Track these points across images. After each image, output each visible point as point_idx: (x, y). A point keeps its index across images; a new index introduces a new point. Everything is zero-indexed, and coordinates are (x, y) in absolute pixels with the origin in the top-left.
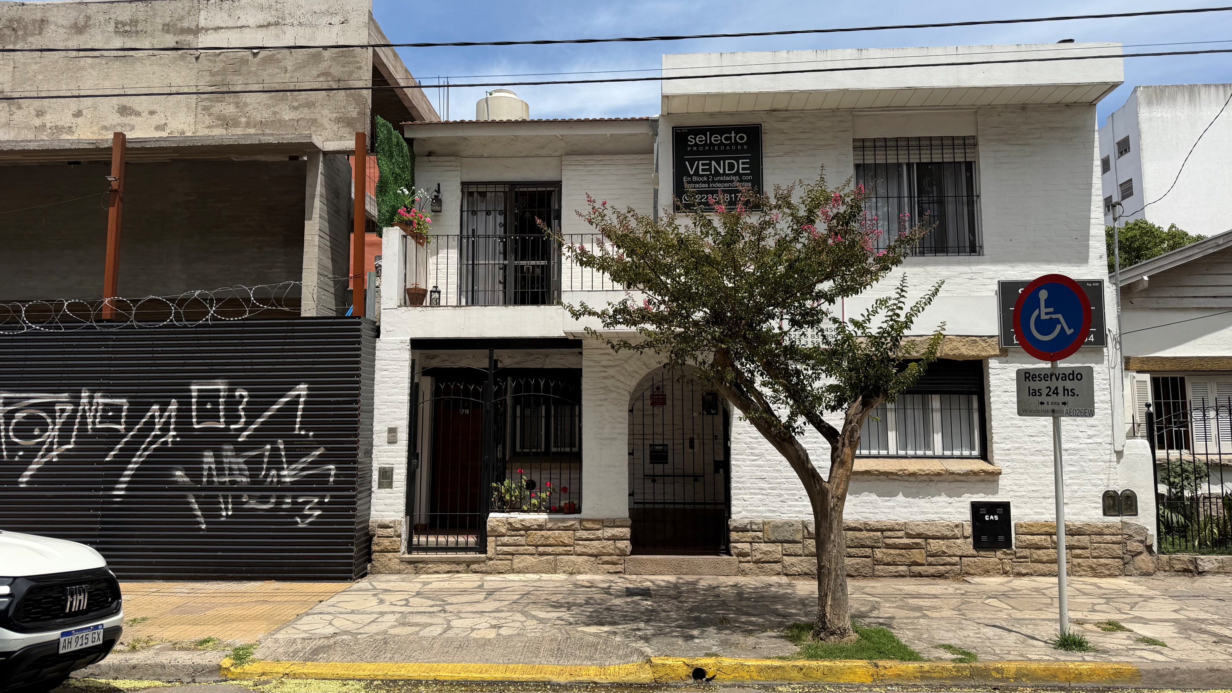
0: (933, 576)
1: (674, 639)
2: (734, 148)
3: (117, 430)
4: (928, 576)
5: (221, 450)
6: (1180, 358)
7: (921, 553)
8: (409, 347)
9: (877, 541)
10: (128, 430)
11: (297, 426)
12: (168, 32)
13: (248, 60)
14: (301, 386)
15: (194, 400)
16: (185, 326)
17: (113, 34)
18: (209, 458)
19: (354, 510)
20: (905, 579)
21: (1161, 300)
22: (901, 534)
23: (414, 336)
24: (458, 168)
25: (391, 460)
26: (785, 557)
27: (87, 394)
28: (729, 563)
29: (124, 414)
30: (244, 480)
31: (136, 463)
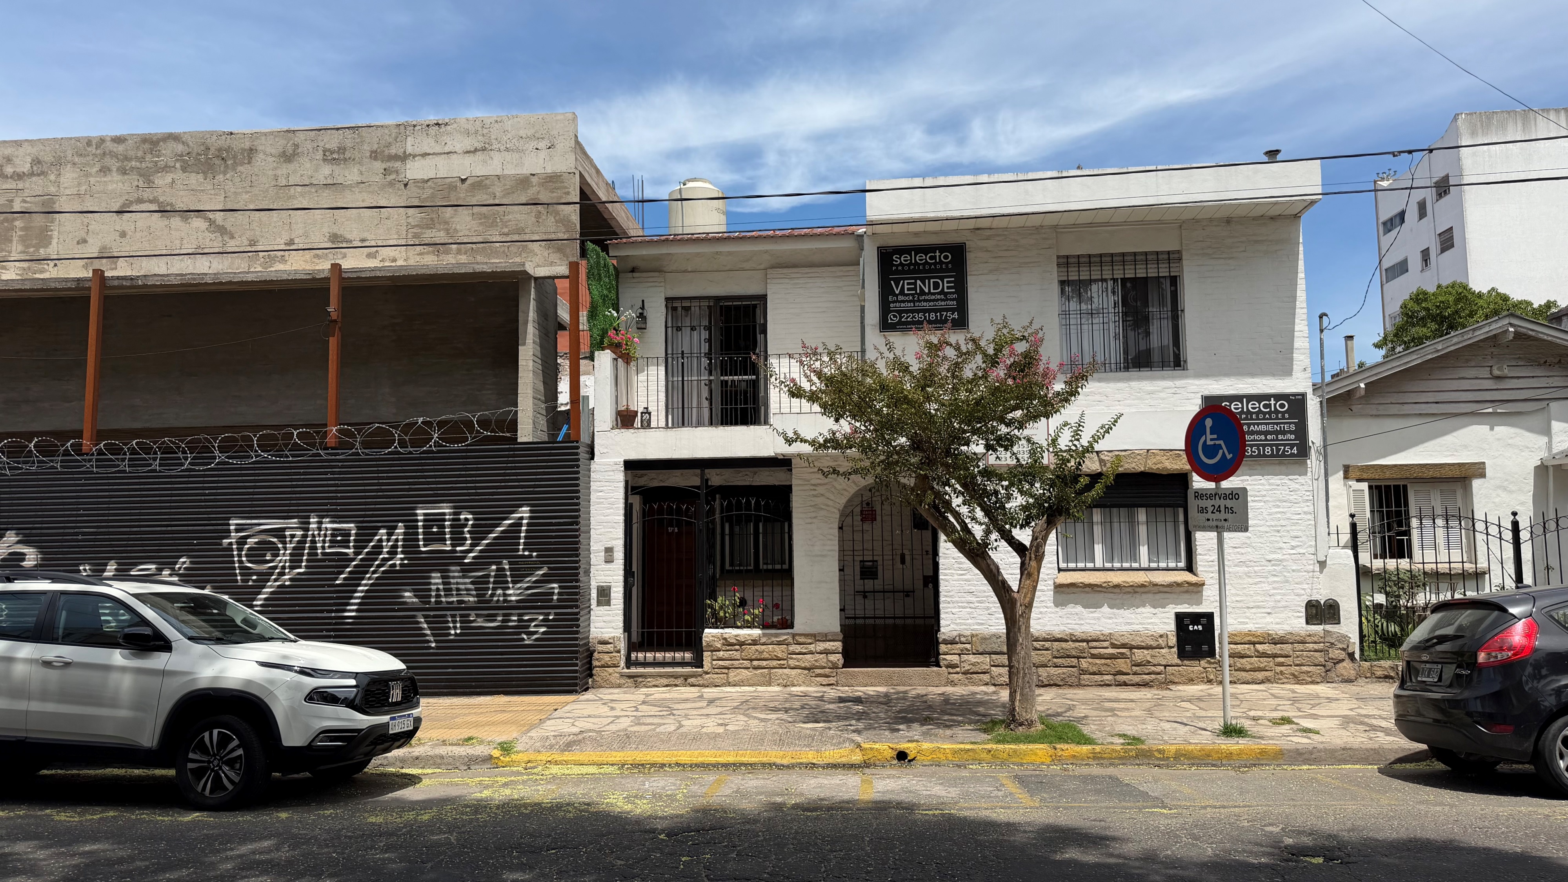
0: (1138, 685)
1: (882, 732)
2: (938, 267)
3: (346, 554)
4: (1133, 685)
5: (448, 571)
6: (1401, 465)
7: (1126, 662)
8: (623, 469)
9: (1082, 651)
10: (357, 554)
11: (521, 547)
12: (376, 159)
13: (456, 187)
14: (524, 509)
15: (420, 524)
16: (411, 453)
17: (321, 162)
18: (436, 579)
19: (578, 626)
20: (1111, 688)
21: (1381, 407)
22: (1106, 644)
23: (627, 458)
24: (662, 284)
25: (609, 579)
26: (993, 668)
27: (316, 520)
28: (939, 674)
29: (352, 538)
30: (471, 599)
31: (366, 585)
